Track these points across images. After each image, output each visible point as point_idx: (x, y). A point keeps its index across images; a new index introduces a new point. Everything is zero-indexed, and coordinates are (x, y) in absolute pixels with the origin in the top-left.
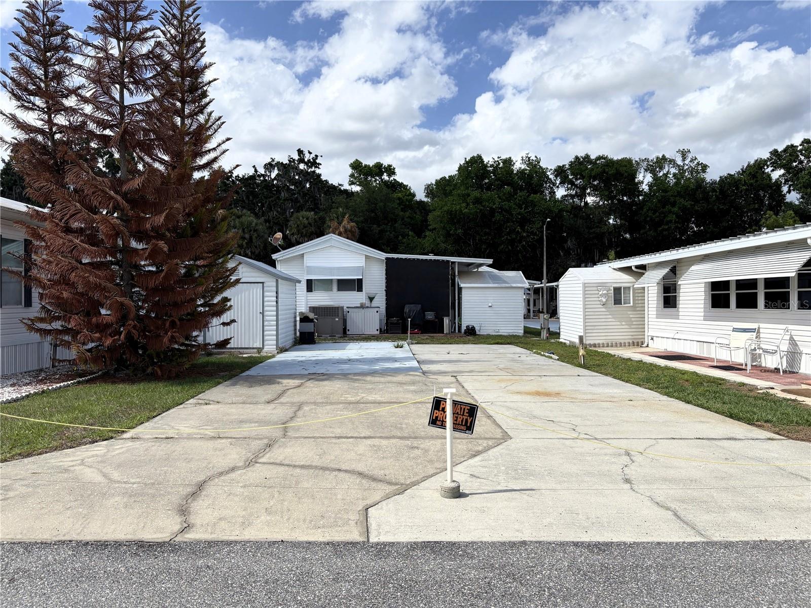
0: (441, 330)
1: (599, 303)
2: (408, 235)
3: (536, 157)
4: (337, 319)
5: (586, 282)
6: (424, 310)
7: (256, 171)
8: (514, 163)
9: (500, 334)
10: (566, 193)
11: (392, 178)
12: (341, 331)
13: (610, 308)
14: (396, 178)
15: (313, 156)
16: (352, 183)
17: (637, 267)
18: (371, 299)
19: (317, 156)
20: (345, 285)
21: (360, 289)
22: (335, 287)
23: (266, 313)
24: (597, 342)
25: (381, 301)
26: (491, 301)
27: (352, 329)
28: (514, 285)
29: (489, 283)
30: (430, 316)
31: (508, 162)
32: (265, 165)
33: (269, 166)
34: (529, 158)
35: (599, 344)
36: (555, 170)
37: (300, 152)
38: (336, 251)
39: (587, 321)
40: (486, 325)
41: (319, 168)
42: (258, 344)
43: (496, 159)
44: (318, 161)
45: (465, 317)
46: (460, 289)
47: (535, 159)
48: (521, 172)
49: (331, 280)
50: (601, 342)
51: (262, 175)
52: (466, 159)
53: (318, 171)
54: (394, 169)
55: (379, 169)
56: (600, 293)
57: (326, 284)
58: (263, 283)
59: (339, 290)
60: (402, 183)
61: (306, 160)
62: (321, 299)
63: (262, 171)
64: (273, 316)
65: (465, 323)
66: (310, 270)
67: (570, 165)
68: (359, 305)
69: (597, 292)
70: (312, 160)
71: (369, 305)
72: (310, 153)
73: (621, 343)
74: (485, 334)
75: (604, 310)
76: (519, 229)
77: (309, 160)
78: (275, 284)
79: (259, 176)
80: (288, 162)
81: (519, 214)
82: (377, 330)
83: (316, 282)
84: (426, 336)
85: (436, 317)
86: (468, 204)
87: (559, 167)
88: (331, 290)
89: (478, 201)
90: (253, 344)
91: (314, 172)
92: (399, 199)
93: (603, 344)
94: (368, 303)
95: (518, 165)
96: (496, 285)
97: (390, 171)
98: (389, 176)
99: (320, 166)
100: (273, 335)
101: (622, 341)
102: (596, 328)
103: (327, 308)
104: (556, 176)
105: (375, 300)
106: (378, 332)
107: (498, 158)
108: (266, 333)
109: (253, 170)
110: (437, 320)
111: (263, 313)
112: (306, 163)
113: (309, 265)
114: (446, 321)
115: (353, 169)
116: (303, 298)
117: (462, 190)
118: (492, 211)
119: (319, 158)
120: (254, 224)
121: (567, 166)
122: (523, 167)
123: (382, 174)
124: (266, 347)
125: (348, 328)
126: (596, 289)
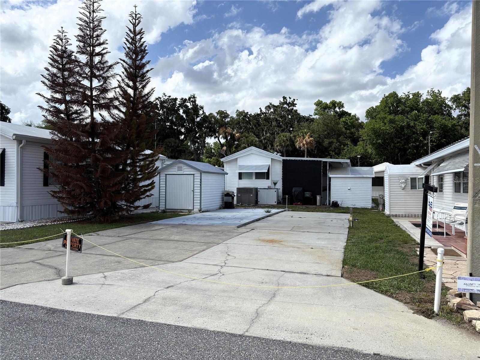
0: (315, 203)
1: (400, 188)
2: (347, 144)
3: (438, 90)
4: (252, 195)
5: (391, 174)
6: (304, 191)
7: (261, 111)
8: (421, 96)
9: (355, 207)
10: (460, 113)
11: (341, 110)
12: (254, 202)
13: (408, 191)
14: (344, 109)
15: (292, 99)
16: (316, 114)
17: (424, 164)
18: (275, 184)
19: (294, 100)
20: (260, 176)
21: (268, 178)
22: (254, 177)
23: (195, 191)
24: (398, 213)
25: (280, 186)
26: (350, 186)
27: (261, 201)
28: (365, 176)
29: (349, 175)
30: (308, 194)
31: (417, 95)
32: (266, 107)
33: (268, 108)
34: (433, 91)
35: (399, 215)
36: (452, 98)
37: (284, 98)
38: (254, 156)
39: (391, 199)
40: (346, 201)
41: (295, 107)
42: (191, 208)
43: (407, 94)
44: (295, 103)
45: (332, 196)
46: (330, 178)
47: (437, 92)
48: (426, 102)
49: (252, 173)
50: (401, 213)
51: (265, 113)
52: (385, 95)
53: (295, 108)
54: (343, 104)
55: (334, 104)
56: (400, 181)
57: (249, 175)
58: (194, 174)
59: (256, 178)
60: (347, 112)
61: (288, 102)
62: (246, 183)
63: (264, 110)
64: (198, 192)
65: (332, 199)
66: (241, 167)
67: (463, 94)
68: (267, 187)
69: (398, 181)
70: (291, 102)
71: (274, 187)
72: (290, 98)
73: (415, 215)
74: (346, 206)
75: (404, 192)
76: (421, 138)
77: (289, 103)
78: (199, 175)
79: (263, 113)
80: (279, 104)
81: (422, 129)
82: (275, 202)
83: (244, 174)
84: (304, 207)
85: (312, 195)
86: (385, 124)
87: (455, 96)
88: (252, 179)
89: (392, 121)
90: (189, 208)
91: (293, 109)
92: (344, 122)
93: (402, 215)
94: (273, 186)
95: (425, 96)
96: (353, 176)
97: (341, 105)
98: (339, 108)
99: (296, 105)
100: (198, 203)
101: (417, 214)
102: (398, 204)
103: (246, 188)
104: (453, 102)
105: (277, 184)
106: (276, 204)
107: (408, 93)
108: (195, 201)
109: (260, 110)
110: (312, 197)
111: (193, 191)
112: (288, 104)
113: (240, 164)
114: (318, 198)
115: (316, 106)
116: (237, 183)
117: (382, 115)
118: (402, 128)
119: (296, 101)
120: (254, 141)
121: (461, 95)
122: (429, 97)
123: (335, 107)
124: (194, 209)
125: (258, 201)
126: (397, 178)
